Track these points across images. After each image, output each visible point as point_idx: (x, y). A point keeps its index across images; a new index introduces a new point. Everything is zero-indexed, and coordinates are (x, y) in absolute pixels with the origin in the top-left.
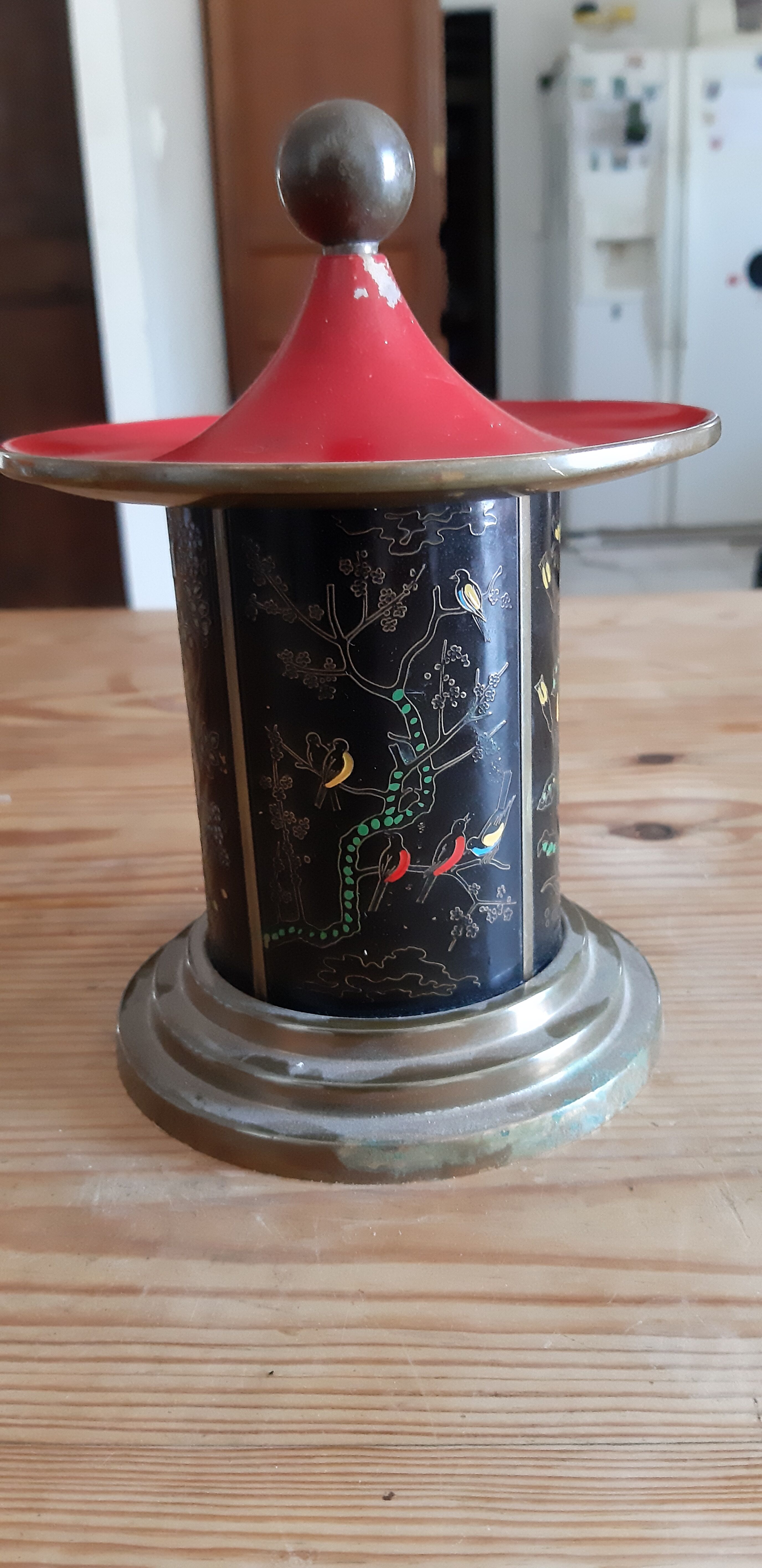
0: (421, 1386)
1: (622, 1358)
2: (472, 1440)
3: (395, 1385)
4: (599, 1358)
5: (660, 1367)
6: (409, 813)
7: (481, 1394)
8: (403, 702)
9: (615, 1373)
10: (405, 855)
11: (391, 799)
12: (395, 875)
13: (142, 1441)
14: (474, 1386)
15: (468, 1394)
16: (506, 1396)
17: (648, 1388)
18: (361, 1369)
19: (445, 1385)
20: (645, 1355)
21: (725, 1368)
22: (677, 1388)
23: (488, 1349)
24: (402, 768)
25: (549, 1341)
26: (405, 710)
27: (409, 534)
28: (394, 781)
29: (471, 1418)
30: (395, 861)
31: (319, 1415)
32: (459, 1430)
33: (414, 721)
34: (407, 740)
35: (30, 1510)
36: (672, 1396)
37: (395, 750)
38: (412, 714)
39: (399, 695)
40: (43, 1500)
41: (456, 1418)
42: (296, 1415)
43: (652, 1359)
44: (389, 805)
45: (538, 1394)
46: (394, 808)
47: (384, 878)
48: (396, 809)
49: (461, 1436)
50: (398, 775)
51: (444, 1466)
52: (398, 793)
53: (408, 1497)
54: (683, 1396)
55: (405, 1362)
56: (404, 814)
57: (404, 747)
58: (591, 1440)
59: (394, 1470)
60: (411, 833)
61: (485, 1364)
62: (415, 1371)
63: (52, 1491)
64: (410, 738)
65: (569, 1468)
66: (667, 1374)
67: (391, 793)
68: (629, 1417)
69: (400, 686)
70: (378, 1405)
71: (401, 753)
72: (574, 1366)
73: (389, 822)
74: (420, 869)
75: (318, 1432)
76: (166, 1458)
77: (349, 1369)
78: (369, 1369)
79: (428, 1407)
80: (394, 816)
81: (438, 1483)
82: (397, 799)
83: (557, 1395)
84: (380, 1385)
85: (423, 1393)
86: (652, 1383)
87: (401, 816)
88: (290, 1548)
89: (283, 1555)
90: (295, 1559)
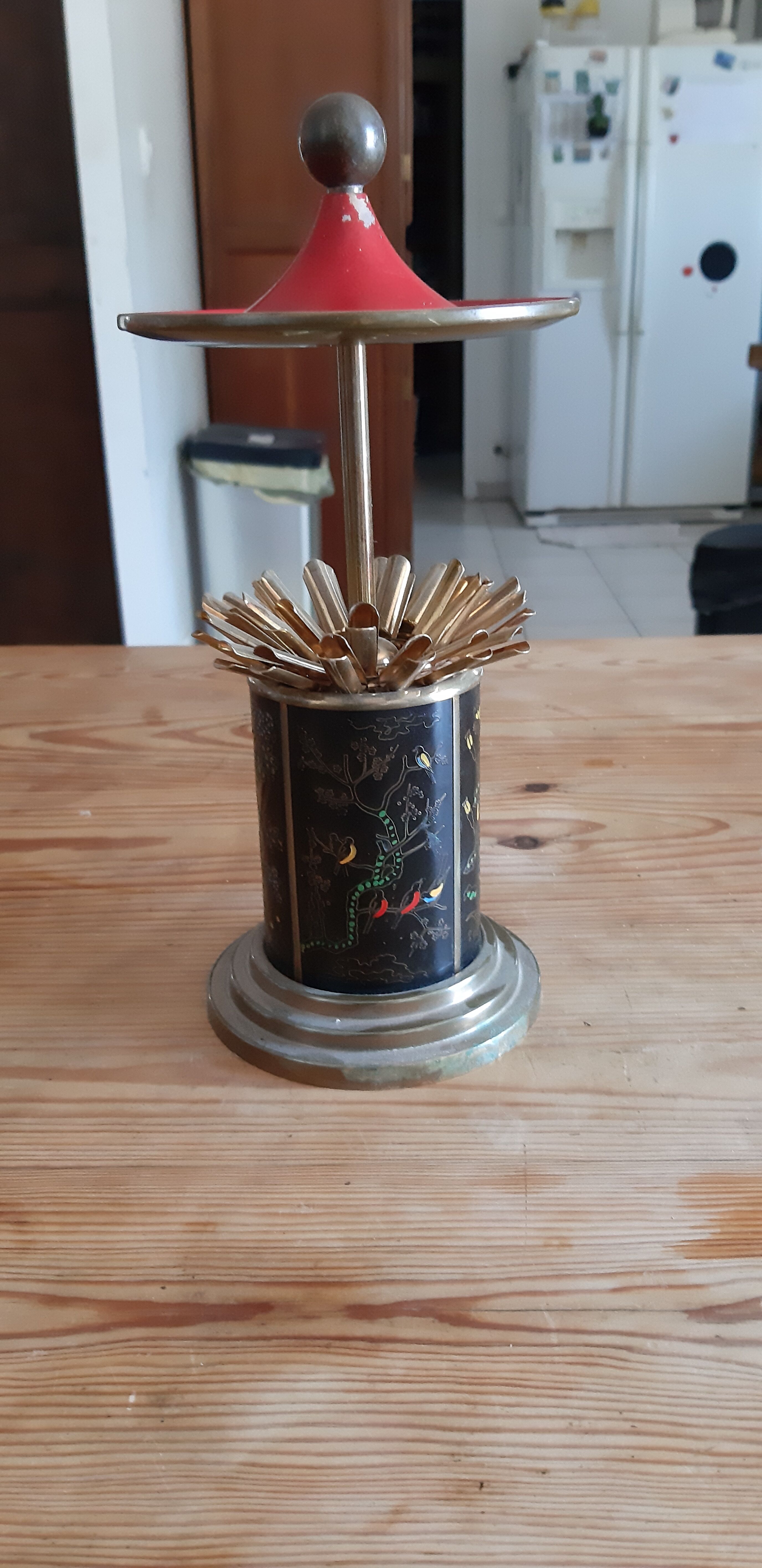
0: (364, 1140)
1: (463, 1128)
3: (351, 1140)
6: (388, 879)
7: (393, 1143)
8: (385, 818)
9: (457, 1134)
10: (385, 902)
11: (377, 871)
12: (379, 913)
13: (229, 1164)
14: (391, 1140)
15: (387, 1144)
16: (405, 1144)
17: (475, 1140)
19: (375, 1140)
20: (475, 1127)
21: (512, 1132)
22: (489, 1141)
24: (384, 854)
26: (386, 822)
27: (390, 729)
28: (380, 861)
29: (387, 1153)
30: (380, 905)
31: (315, 1152)
33: (391, 828)
34: (388, 839)
35: (179, 1192)
37: (380, 844)
38: (390, 824)
39: (383, 814)
40: (183, 1188)
41: (380, 1152)
42: (303, 1152)
43: (478, 1129)
44: (376, 874)
46: (378, 876)
47: (373, 915)
48: (380, 877)
50: (382, 858)
52: (381, 868)
53: (357, 1184)
54: (490, 1144)
55: (357, 1130)
56: (385, 879)
57: (385, 842)
59: (351, 1173)
60: (388, 890)
62: (361, 1134)
64: (389, 837)
67: (378, 868)
69: (384, 809)
70: (344, 1148)
71: (384, 846)
72: (440, 1131)
73: (376, 884)
74: (394, 910)
77: (330, 1134)
78: (339, 1133)
79: (367, 1149)
80: (379, 880)
82: (381, 871)
84: (344, 1140)
85: (365, 1144)
87: (383, 881)
88: (302, 1203)
89: (299, 1206)
90: (305, 1207)
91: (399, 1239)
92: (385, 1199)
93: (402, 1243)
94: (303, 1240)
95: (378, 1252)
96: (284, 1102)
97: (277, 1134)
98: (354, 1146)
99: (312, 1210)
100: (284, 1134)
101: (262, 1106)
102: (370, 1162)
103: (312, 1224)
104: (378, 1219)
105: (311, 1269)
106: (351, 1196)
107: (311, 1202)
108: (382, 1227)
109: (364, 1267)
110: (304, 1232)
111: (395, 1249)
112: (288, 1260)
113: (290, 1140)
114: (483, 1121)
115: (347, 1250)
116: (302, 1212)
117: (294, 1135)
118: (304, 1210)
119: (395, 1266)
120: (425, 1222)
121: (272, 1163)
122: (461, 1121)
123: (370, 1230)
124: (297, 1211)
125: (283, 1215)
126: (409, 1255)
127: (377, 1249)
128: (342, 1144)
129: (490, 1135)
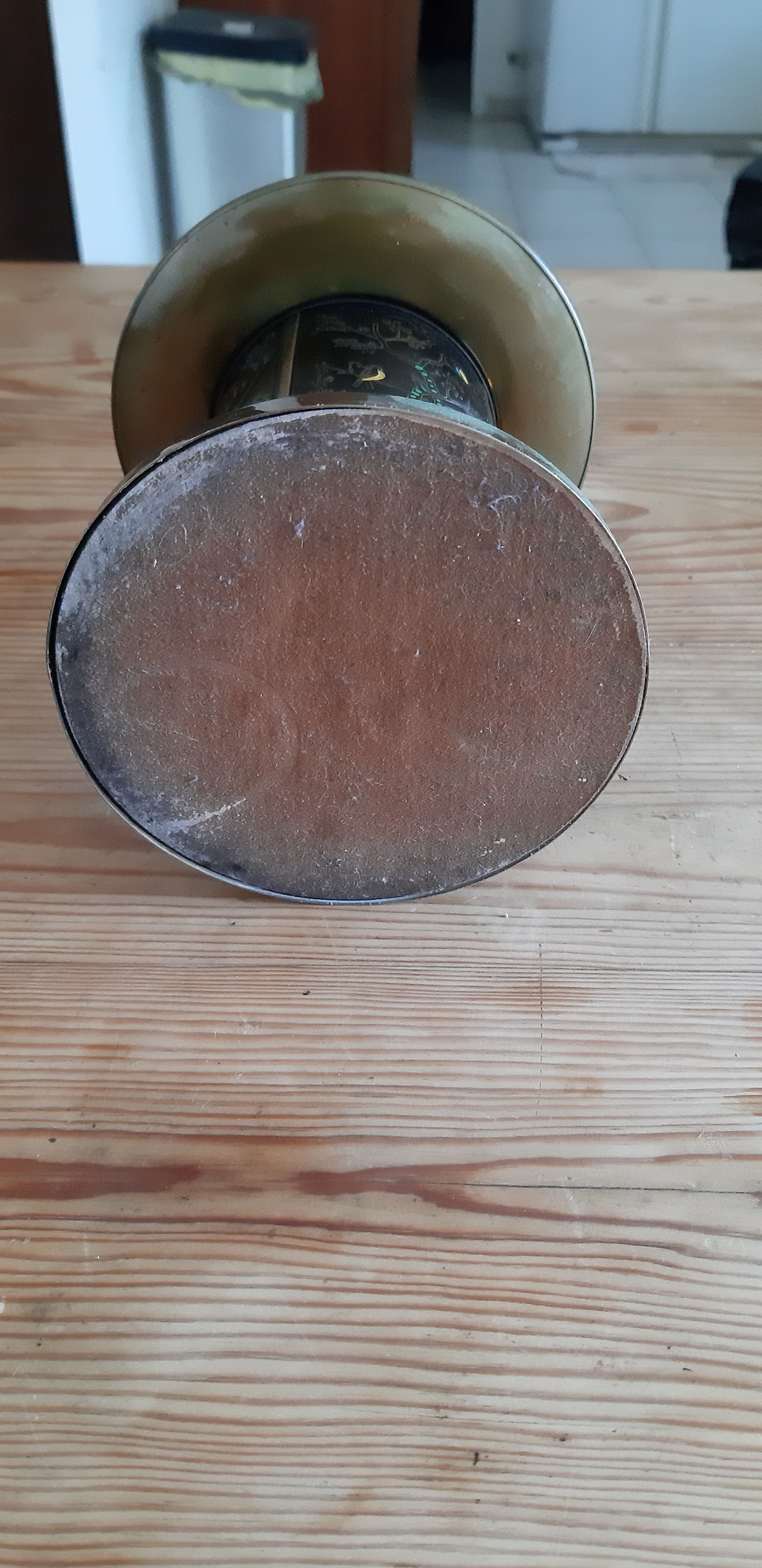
0: (330, 932)
1: (460, 919)
2: (360, 963)
3: (314, 931)
4: (445, 918)
5: (483, 925)
7: (368, 937)
9: (454, 927)
13: (151, 962)
14: (364, 933)
15: (360, 938)
16: (384, 939)
17: (474, 936)
18: (292, 922)
19: (345, 933)
20: (475, 917)
21: (525, 926)
22: (492, 937)
29: (359, 950)
31: (264, 948)
32: (352, 958)
35: (82, 1000)
36: (488, 941)
41: (352, 951)
42: (250, 947)
43: (479, 920)
45: (403, 938)
49: (353, 960)
51: (341, 977)
53: (319, 994)
54: (495, 941)
55: (321, 920)
58: (434, 965)
59: (312, 979)
61: (372, 920)
62: (327, 923)
63: (95, 990)
65: (418, 979)
66: (487, 928)
68: (459, 952)
70: (302, 943)
72: (428, 922)
75: (264, 957)
76: (167, 971)
77: (284, 922)
78: (298, 923)
79: (334, 944)
81: (337, 986)
83: (416, 939)
84: (304, 931)
85: (331, 937)
86: (476, 932)
88: (245, 1020)
89: (241, 1024)
90: (249, 1026)
91: (370, 1076)
92: (354, 1017)
93: (374, 1082)
94: (245, 1074)
95: (343, 1094)
97: (218, 921)
98: (317, 941)
99: (258, 1031)
100: (226, 922)
102: (337, 963)
103: (257, 1051)
104: (344, 1045)
105: (253, 1117)
106: (311, 1011)
107: (258, 1019)
108: (350, 1057)
109: (326, 1116)
110: (245, 1062)
111: (365, 1090)
112: (223, 1104)
113: (234, 930)
114: (487, 910)
115: (301, 1090)
116: (245, 1033)
117: (240, 923)
118: (247, 1030)
119: (365, 1116)
120: (405, 1051)
121: (208, 961)
122: (457, 910)
123: (333, 1062)
124: (239, 1031)
125: (219, 1036)
126: (384, 1101)
127: (341, 1090)
128: (302, 936)
129: (495, 928)
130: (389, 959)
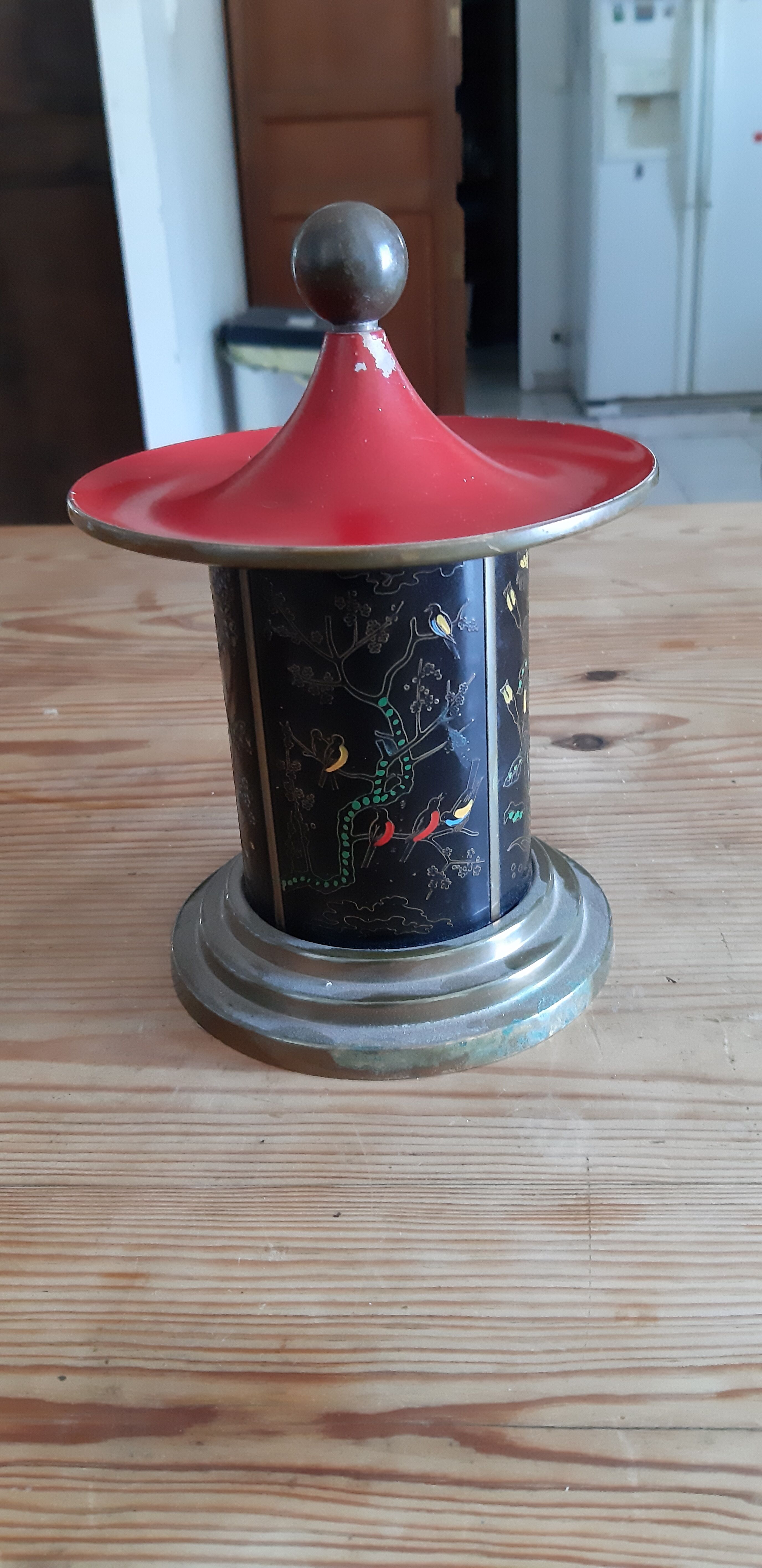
0: (364, 1149)
1: (502, 1132)
2: (394, 1182)
3: (346, 1148)
4: (485, 1132)
5: (527, 1138)
6: (393, 793)
7: (404, 1154)
8: (386, 708)
9: (495, 1141)
11: (378, 782)
13: (175, 1184)
14: (399, 1149)
15: (395, 1154)
16: (420, 1155)
17: (517, 1150)
18: (324, 1139)
19: (379, 1149)
20: (517, 1130)
21: (570, 1139)
22: (535, 1151)
23: (411, 1126)
24: (387, 758)
25: (452, 1121)
26: (389, 714)
27: (390, 579)
28: (380, 768)
29: (394, 1168)
31: (294, 1167)
32: (387, 1176)
33: (396, 722)
34: (391, 737)
35: (103, 1225)
36: (532, 1155)
37: (381, 744)
38: (394, 716)
39: (384, 702)
40: (110, 1219)
41: (386, 1168)
42: (279, 1167)
43: (522, 1132)
44: (376, 787)
45: (441, 1154)
46: (380, 789)
47: (373, 843)
48: (382, 790)
49: (388, 1179)
50: (384, 764)
51: (375, 1197)
52: (383, 778)
53: (349, 1216)
54: (540, 1156)
55: (354, 1134)
56: (389, 794)
57: (388, 743)
58: (475, 1182)
59: (342, 1199)
60: (394, 808)
61: (407, 1135)
62: (359, 1139)
63: (116, 1214)
64: (393, 735)
65: (457, 1198)
66: (530, 1142)
67: (378, 778)
68: (501, 1168)
69: (384, 695)
70: (333, 1160)
71: (385, 747)
72: (468, 1136)
73: (377, 799)
75: (295, 1177)
76: (191, 1193)
77: (314, 1137)
78: (329, 1139)
79: (367, 1162)
80: (381, 795)
81: (370, 1207)
82: (383, 783)
83: (455, 1155)
84: (335, 1147)
85: (365, 1153)
86: (519, 1147)
87: (387, 796)
88: (271, 1245)
89: (267, 1249)
90: (275, 1252)
91: (405, 1305)
92: (387, 1240)
93: (410, 1311)
94: (270, 1304)
95: (375, 1325)
96: (257, 1091)
97: (245, 1138)
98: (348, 1157)
99: (284, 1257)
100: (253, 1139)
101: (228, 1096)
102: (370, 1182)
103: (283, 1278)
104: (377, 1271)
105: (277, 1351)
106: (341, 1234)
107: (284, 1244)
108: (383, 1284)
109: (355, 1350)
110: (269, 1291)
111: (399, 1320)
112: (245, 1337)
113: (261, 1147)
114: (529, 1122)
115: (330, 1321)
116: (270, 1259)
117: (268, 1139)
118: (273, 1256)
119: (399, 1350)
120: (442, 1277)
121: (235, 1181)
122: (498, 1121)
123: (364, 1290)
124: (264, 1256)
125: (244, 1262)
126: (418, 1332)
127: (373, 1321)
128: (334, 1154)
129: (539, 1142)
130: (426, 1176)
